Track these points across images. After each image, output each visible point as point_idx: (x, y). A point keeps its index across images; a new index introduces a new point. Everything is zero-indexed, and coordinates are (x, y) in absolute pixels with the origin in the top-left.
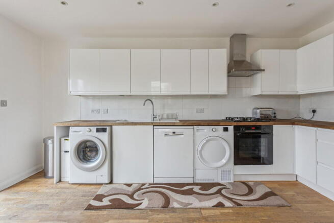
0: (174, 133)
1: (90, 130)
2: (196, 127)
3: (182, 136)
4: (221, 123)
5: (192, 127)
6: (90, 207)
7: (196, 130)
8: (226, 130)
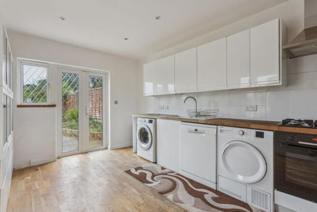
0: (196, 130)
1: (145, 121)
2: (219, 127)
3: (204, 135)
4: (252, 126)
5: (216, 127)
6: (129, 172)
7: (219, 130)
8: (260, 135)
